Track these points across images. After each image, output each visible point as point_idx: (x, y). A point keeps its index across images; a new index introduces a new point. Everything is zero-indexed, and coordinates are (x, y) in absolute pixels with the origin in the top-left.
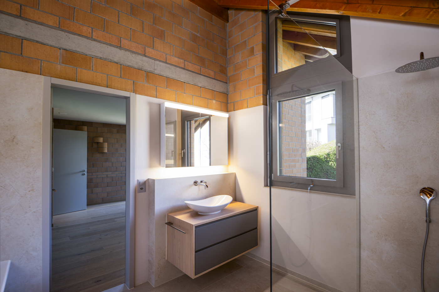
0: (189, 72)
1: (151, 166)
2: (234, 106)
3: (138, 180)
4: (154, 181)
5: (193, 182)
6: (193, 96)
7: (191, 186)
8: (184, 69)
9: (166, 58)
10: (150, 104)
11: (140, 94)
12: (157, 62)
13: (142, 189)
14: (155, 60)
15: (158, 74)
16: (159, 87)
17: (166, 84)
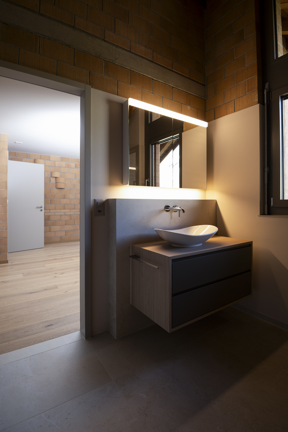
0: (158, 66)
1: (111, 183)
2: (215, 113)
3: (95, 200)
4: (115, 200)
5: (163, 207)
6: (163, 97)
7: (161, 211)
8: (152, 62)
9: (131, 46)
10: (110, 103)
11: (97, 89)
12: (119, 50)
13: (100, 211)
14: (117, 46)
15: (120, 65)
16: (121, 82)
17: (130, 79)
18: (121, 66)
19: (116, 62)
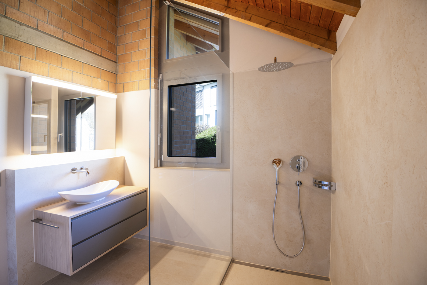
0: (68, 45)
2: (124, 87)
4: (13, 172)
5: (70, 170)
12: (24, 27)
14: (20, 24)
15: (24, 41)
16: (25, 57)
17: (35, 55)
18: (25, 43)
19: (19, 39)
